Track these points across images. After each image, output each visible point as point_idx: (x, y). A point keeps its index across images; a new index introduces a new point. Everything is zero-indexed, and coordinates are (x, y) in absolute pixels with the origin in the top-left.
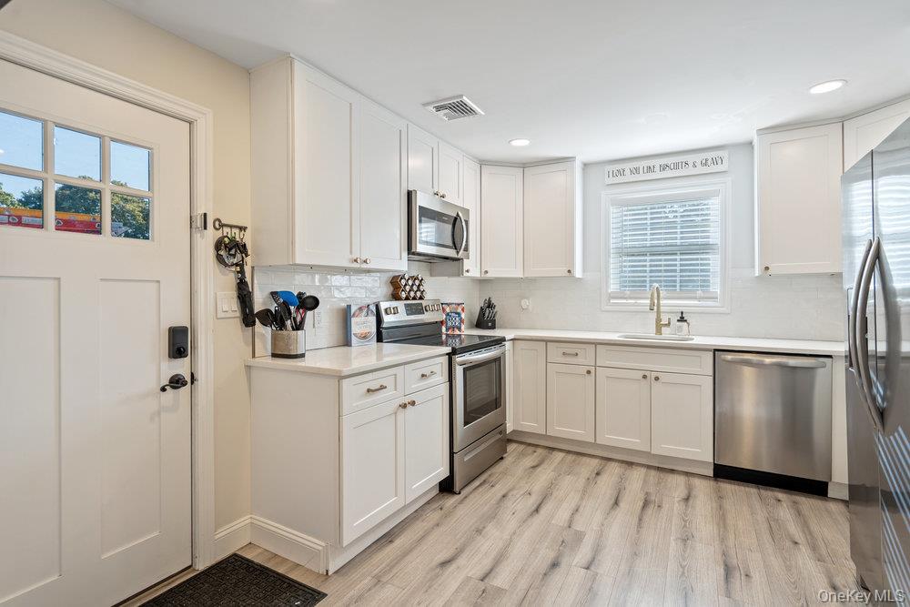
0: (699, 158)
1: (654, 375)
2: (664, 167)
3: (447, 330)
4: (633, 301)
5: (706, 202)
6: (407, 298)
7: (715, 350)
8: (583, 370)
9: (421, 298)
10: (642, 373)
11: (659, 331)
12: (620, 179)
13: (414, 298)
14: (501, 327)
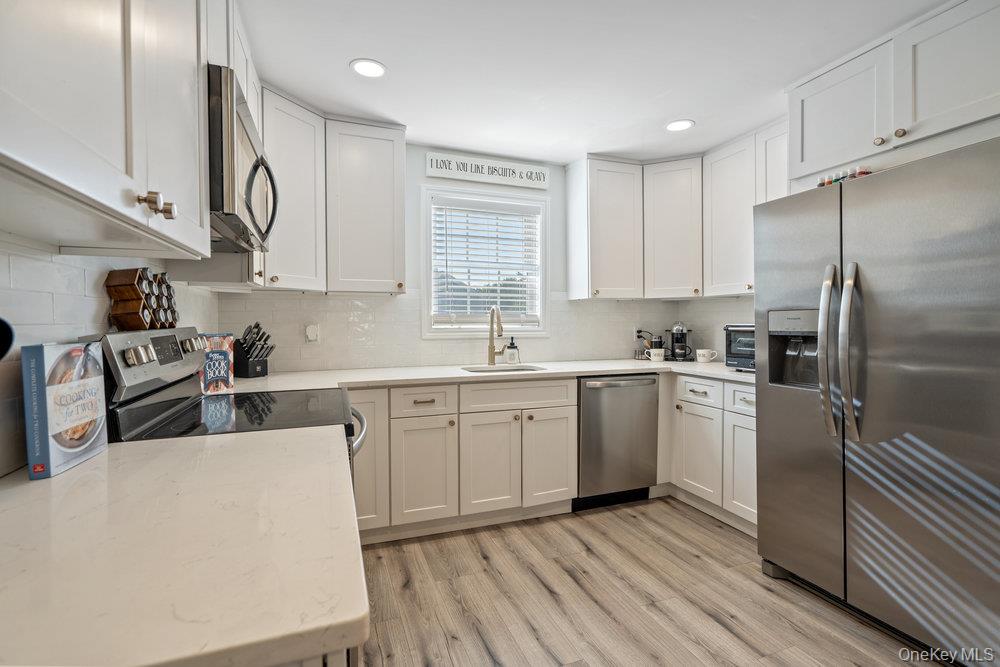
0: (525, 168)
1: (526, 414)
2: (492, 171)
3: (207, 387)
4: (457, 327)
5: (530, 219)
6: (153, 326)
7: (578, 378)
8: (443, 421)
9: (172, 326)
10: (511, 414)
11: (492, 361)
12: (444, 173)
13: (163, 326)
14: (276, 373)
